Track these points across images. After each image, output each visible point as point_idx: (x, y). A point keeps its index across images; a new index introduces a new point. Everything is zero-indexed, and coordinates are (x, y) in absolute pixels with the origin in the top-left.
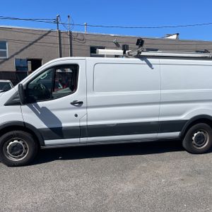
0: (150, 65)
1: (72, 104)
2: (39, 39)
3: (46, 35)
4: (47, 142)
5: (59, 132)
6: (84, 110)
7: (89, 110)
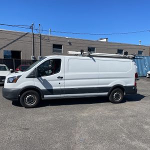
0: (94, 60)
1: (58, 78)
2: (20, 38)
3: (24, 36)
4: (45, 96)
5: (51, 91)
6: (64, 81)
7: (66, 81)
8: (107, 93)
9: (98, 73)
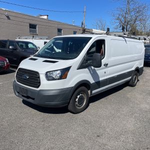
0: (126, 41)
1: (104, 65)
4: (93, 92)
8: (130, 78)
9: (129, 56)
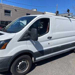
0: (70, 20)
